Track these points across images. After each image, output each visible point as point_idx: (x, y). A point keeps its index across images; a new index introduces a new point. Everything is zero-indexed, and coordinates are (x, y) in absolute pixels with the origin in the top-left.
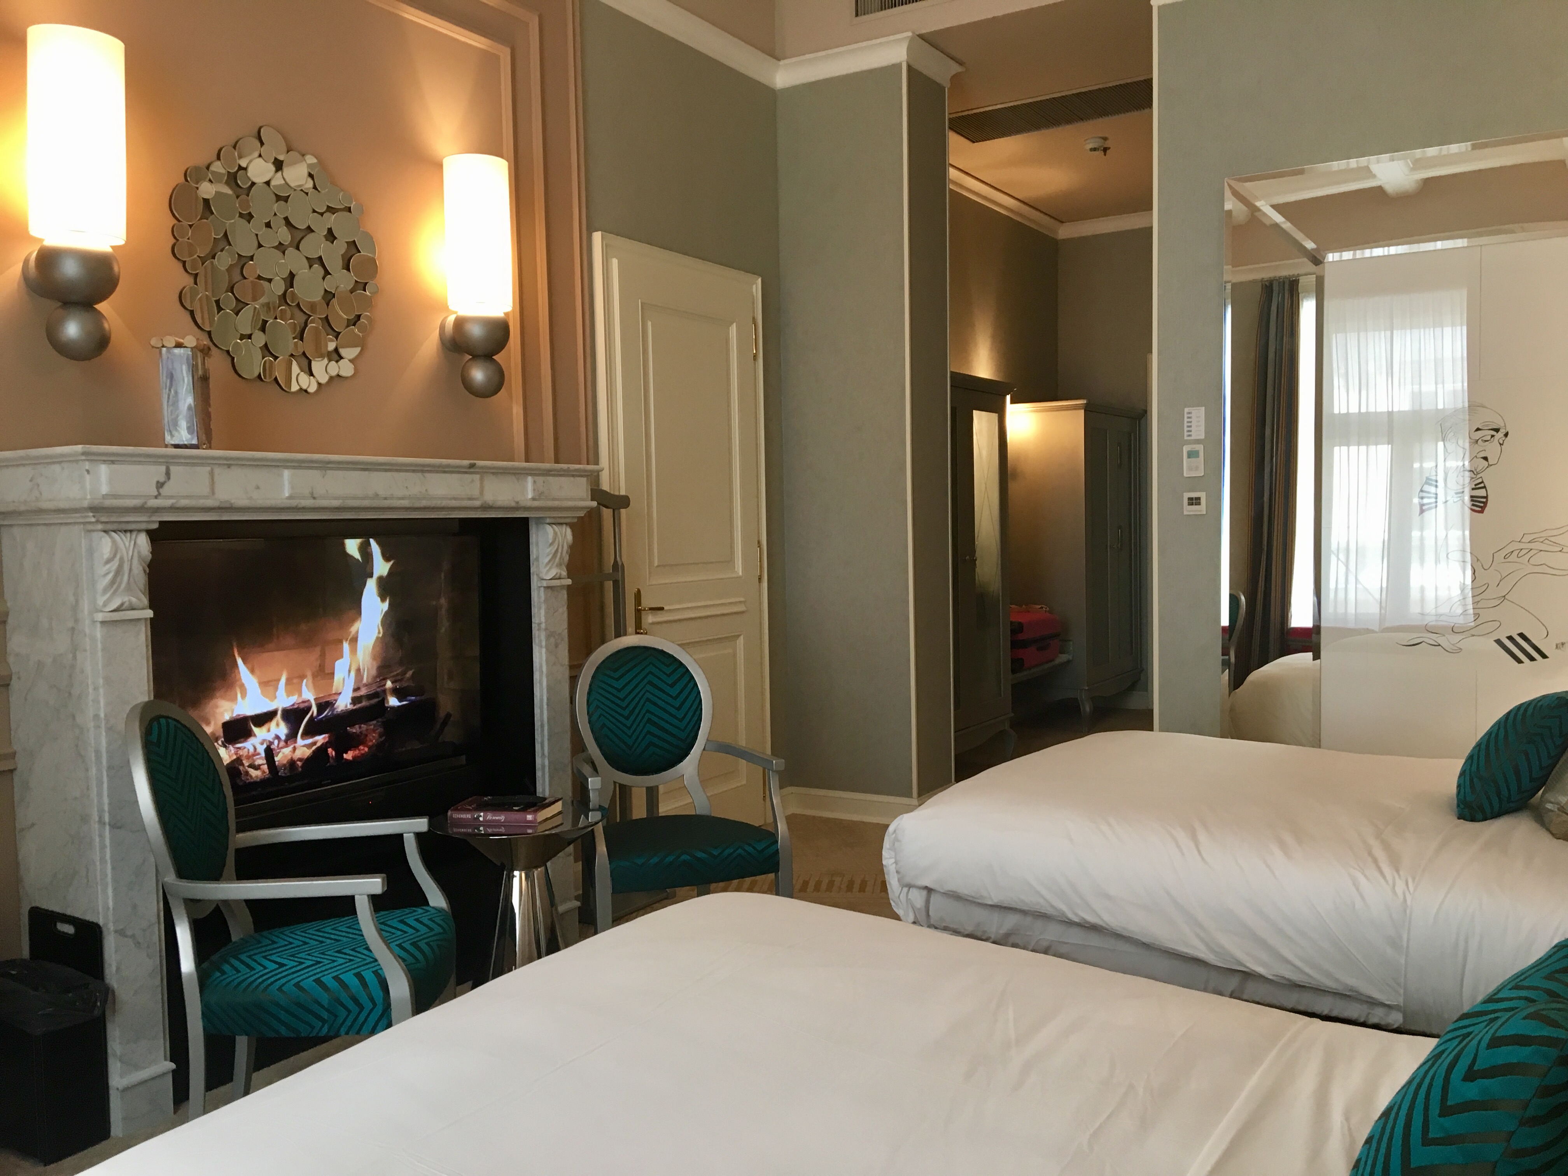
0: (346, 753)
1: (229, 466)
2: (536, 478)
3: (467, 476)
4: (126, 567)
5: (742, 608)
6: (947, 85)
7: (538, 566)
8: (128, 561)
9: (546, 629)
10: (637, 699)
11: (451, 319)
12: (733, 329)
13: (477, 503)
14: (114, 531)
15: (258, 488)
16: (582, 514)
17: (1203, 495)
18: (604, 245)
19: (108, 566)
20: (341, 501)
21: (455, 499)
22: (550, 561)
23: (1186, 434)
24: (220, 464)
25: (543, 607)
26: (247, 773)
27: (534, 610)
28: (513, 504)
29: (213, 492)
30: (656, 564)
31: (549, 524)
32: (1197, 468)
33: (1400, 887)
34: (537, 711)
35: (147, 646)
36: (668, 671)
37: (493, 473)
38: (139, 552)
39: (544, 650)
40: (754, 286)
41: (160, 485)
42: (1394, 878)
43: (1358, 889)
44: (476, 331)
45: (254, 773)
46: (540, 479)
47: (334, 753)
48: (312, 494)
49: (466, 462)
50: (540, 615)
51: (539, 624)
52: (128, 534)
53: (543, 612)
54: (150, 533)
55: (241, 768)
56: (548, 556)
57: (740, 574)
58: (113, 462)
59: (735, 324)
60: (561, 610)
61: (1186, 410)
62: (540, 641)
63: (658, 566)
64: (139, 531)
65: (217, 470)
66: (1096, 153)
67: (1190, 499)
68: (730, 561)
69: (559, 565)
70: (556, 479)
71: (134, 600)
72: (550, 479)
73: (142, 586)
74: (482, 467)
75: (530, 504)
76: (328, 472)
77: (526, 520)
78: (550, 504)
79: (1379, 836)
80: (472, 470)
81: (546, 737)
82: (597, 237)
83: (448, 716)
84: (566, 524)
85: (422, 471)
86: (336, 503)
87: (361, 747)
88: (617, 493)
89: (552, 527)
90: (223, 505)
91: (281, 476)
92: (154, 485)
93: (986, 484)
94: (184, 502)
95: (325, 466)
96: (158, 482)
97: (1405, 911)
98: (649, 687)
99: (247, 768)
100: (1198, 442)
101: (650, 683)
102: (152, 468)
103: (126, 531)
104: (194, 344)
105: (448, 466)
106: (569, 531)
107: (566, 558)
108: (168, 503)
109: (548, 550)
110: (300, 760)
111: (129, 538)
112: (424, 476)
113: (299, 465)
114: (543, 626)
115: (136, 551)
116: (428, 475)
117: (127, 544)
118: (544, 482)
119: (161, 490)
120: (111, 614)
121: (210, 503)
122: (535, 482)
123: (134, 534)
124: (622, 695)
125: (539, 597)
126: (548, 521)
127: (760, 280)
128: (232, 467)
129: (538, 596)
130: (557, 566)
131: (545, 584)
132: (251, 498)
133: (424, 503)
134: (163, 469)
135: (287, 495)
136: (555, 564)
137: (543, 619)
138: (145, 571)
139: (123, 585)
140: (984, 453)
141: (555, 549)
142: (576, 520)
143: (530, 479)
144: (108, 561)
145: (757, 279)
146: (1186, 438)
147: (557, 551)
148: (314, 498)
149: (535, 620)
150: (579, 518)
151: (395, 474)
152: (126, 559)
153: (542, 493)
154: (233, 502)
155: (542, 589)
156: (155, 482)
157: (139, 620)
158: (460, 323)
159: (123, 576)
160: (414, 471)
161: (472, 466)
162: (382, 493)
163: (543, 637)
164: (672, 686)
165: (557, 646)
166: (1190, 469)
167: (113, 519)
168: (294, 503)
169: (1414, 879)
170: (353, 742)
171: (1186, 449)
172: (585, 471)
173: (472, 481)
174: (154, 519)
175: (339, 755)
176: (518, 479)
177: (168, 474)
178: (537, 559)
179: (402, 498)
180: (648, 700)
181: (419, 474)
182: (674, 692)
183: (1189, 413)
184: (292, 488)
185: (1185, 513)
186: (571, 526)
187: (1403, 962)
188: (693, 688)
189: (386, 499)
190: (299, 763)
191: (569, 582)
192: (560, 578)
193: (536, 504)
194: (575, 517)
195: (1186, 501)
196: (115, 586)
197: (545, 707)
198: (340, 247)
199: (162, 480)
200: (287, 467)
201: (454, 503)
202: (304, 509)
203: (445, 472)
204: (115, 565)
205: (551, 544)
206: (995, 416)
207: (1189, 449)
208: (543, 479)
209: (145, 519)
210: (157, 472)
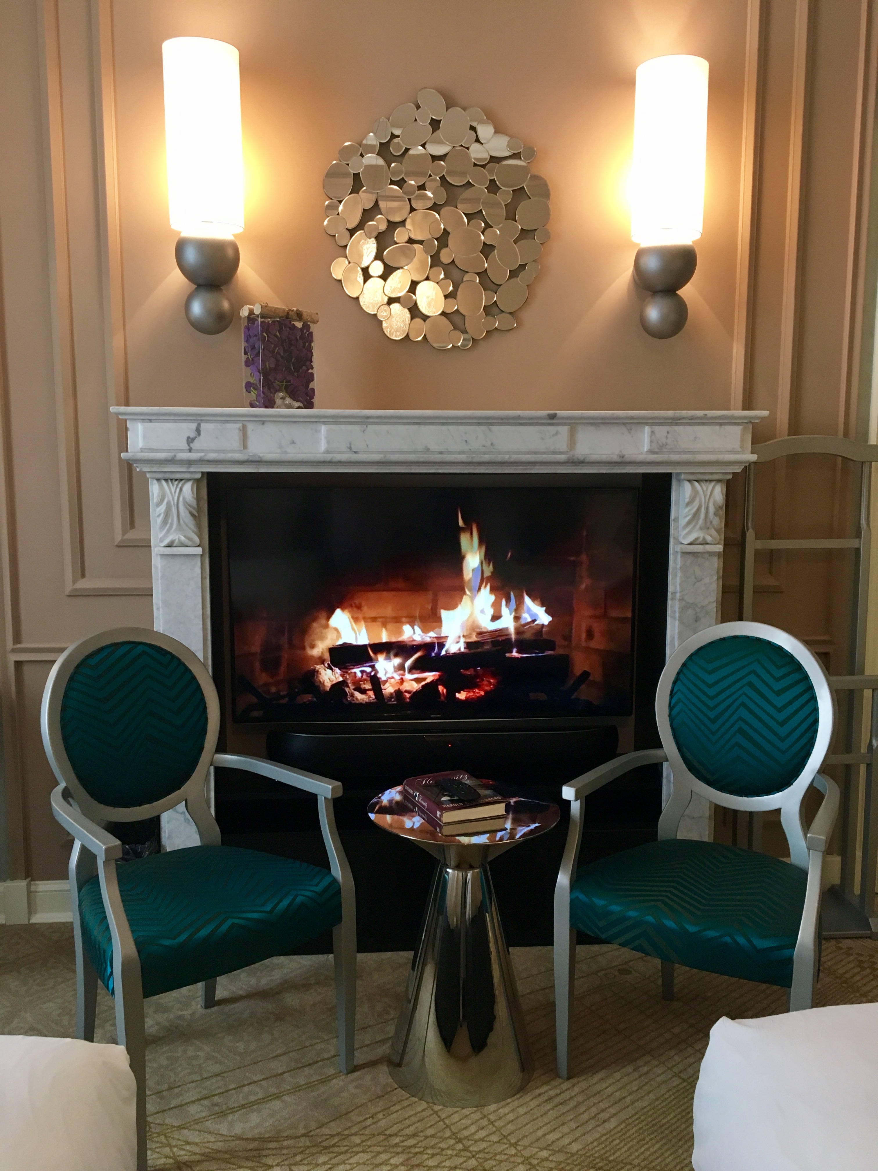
0: (459, 692)
1: (263, 423)
2: (657, 428)
3: (549, 428)
4: (174, 510)
7: (677, 528)
8: (174, 505)
9: (681, 600)
10: (729, 701)
14: (165, 479)
15: (293, 442)
16: (738, 469)
19: (159, 509)
20: (382, 455)
21: (530, 453)
22: (689, 523)
24: (252, 421)
25: (679, 574)
26: (352, 695)
27: (671, 577)
28: (615, 458)
29: (245, 447)
31: (688, 481)
36: (778, 673)
37: (592, 424)
38: (184, 498)
41: (190, 440)
45: (358, 695)
46: (661, 431)
47: (445, 691)
48: (350, 448)
50: (677, 583)
51: (674, 593)
52: (175, 483)
53: (678, 580)
54: (197, 482)
55: (347, 690)
56: (686, 517)
58: (150, 421)
62: (674, 612)
64: (189, 480)
65: (250, 427)
69: (705, 528)
70: (689, 428)
71: (183, 538)
72: (678, 429)
73: (193, 526)
74: (562, 418)
75: (648, 457)
76: (370, 427)
77: (668, 476)
80: (554, 421)
83: (585, 675)
84: (718, 481)
86: (377, 457)
87: (477, 690)
89: (692, 484)
90: (251, 459)
91: (317, 431)
92: (185, 441)
94: (212, 456)
95: (365, 421)
98: (747, 690)
99: (353, 691)
101: (750, 684)
102: (184, 425)
103: (171, 480)
105: (519, 417)
106: (720, 490)
108: (196, 456)
110: (408, 692)
111: (175, 486)
112: (490, 430)
113: (338, 420)
114: (678, 595)
115: (182, 497)
116: (494, 428)
117: (173, 491)
118: (668, 432)
119: (191, 445)
120: (166, 549)
121: (238, 456)
122: (653, 432)
123: (181, 482)
124: (711, 692)
125: (675, 563)
126: (686, 477)
128: (267, 424)
130: (701, 529)
131: (685, 548)
132: (286, 453)
133: (486, 458)
134: (194, 426)
135: (322, 449)
136: (698, 527)
137: (678, 588)
138: (191, 514)
139: (175, 526)
141: (695, 510)
142: (729, 477)
143: (647, 430)
144: (159, 505)
147: (698, 513)
148: (356, 452)
149: (670, 589)
150: (734, 474)
152: (172, 504)
154: (261, 455)
155: (679, 554)
156: (186, 438)
157: (195, 555)
159: (173, 516)
161: (553, 416)
162: (434, 447)
163: (679, 608)
164: (779, 693)
167: (154, 469)
168: (328, 457)
172: (734, 417)
173: (557, 433)
174: (193, 470)
175: (451, 693)
176: (630, 430)
177: (198, 431)
178: (676, 520)
179: (463, 453)
180: (743, 704)
182: (780, 702)
184: (328, 442)
186: (726, 482)
188: (807, 702)
189: (438, 453)
190: (408, 695)
191: (721, 548)
192: (706, 543)
193: (658, 458)
194: (729, 473)
196: (169, 526)
198: (503, 198)
199: (192, 435)
200: (324, 423)
201: (529, 458)
202: (340, 463)
203: (516, 424)
204: (164, 507)
208: (665, 429)
209: (184, 469)
210: (188, 429)
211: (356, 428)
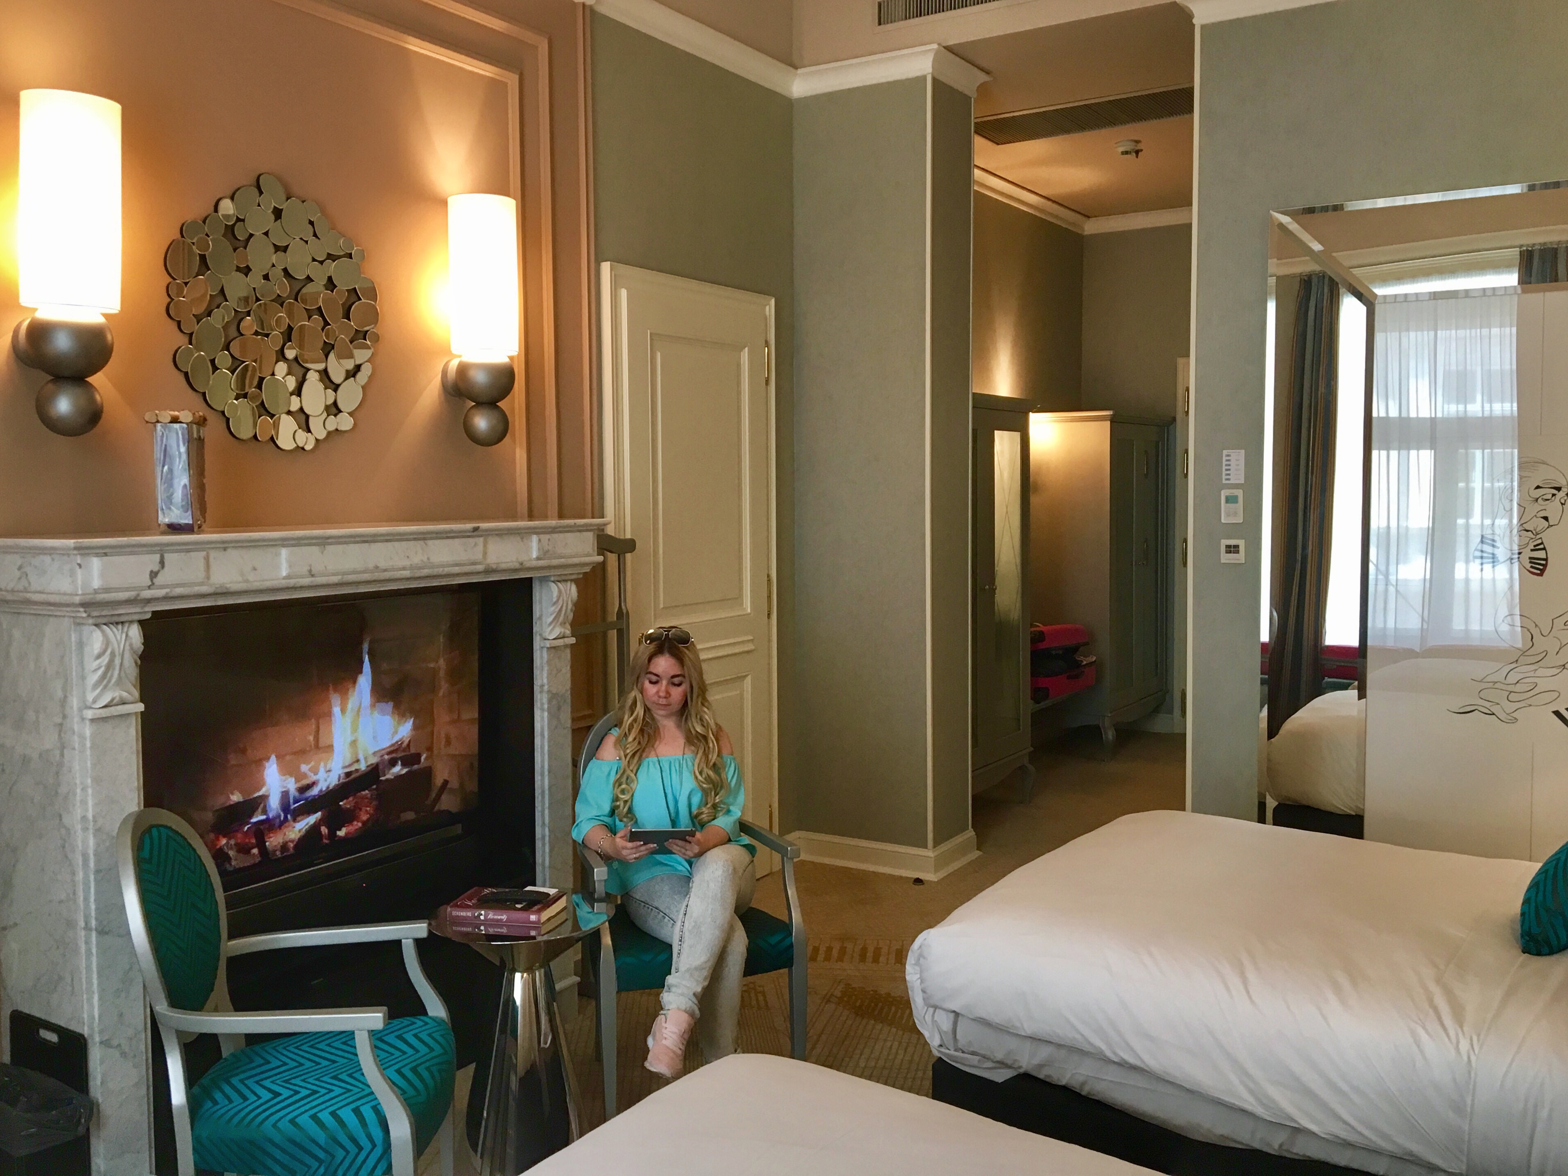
0: (340, 830)
1: (225, 549)
2: (542, 536)
3: (471, 540)
4: (117, 661)
5: (750, 647)
6: (973, 95)
7: (541, 625)
8: (120, 654)
9: (549, 691)
11: (454, 364)
12: (745, 354)
13: (480, 568)
14: (105, 624)
15: (255, 569)
16: (587, 569)
17: (1241, 543)
18: (613, 275)
19: (98, 662)
20: (340, 577)
21: (457, 565)
22: (554, 619)
23: (1224, 477)
24: (213, 548)
25: (546, 668)
27: (536, 672)
28: (517, 566)
29: (208, 578)
30: (662, 606)
31: (553, 582)
32: (1236, 514)
33: (1464, 1045)
34: (538, 778)
35: (137, 740)
37: (497, 535)
38: (131, 645)
39: (546, 714)
40: (767, 308)
41: (154, 575)
42: (1457, 1035)
43: (1418, 1046)
44: (480, 378)
46: (546, 538)
47: (326, 831)
48: (310, 571)
49: (469, 526)
50: (542, 677)
51: (542, 686)
52: (120, 627)
53: (545, 674)
54: (141, 623)
56: (551, 615)
57: (749, 611)
58: (106, 554)
59: (746, 349)
60: (564, 671)
61: (1225, 452)
62: (542, 704)
63: (663, 608)
64: (131, 622)
65: (213, 554)
66: (1129, 156)
67: (1228, 547)
68: (739, 598)
69: (563, 624)
70: (561, 535)
71: (125, 694)
72: (555, 536)
73: (133, 679)
74: (486, 530)
75: (535, 563)
76: (328, 547)
77: (530, 580)
78: (555, 562)
79: (1438, 981)
80: (475, 533)
81: (547, 805)
82: (606, 267)
83: (446, 782)
84: (571, 580)
85: (424, 539)
86: (335, 579)
87: (355, 823)
88: (622, 537)
89: (557, 585)
90: (219, 591)
91: (278, 555)
92: (148, 576)
93: (1007, 507)
94: (178, 591)
95: (323, 542)
96: (152, 572)
97: (1469, 1073)
99: (236, 853)
100: (1236, 486)
102: (146, 558)
103: (117, 623)
104: (190, 419)
105: (451, 531)
106: (574, 588)
107: (571, 616)
108: (161, 593)
109: (553, 608)
110: (292, 841)
111: (120, 631)
112: (426, 544)
113: (298, 542)
114: (546, 688)
115: (127, 644)
116: (430, 542)
117: (119, 637)
118: (549, 540)
119: (155, 580)
120: (101, 710)
121: (204, 589)
122: (540, 540)
123: (127, 625)
125: (542, 657)
126: (552, 579)
127: (773, 301)
128: (229, 550)
129: (540, 657)
130: (561, 624)
131: (548, 644)
132: (247, 581)
133: (425, 572)
134: (157, 557)
135: (284, 574)
136: (559, 623)
137: (545, 681)
138: (136, 663)
139: (114, 680)
140: (1006, 475)
141: (560, 607)
142: (581, 576)
143: (535, 538)
144: (99, 656)
145: (770, 300)
146: (1224, 482)
147: (560, 610)
148: (313, 576)
149: (537, 683)
150: (585, 573)
151: (396, 544)
152: (117, 653)
153: (548, 551)
154: (228, 586)
155: (545, 650)
156: (148, 573)
157: (129, 714)
158: (463, 369)
159: (114, 669)
160: (415, 539)
161: (476, 529)
162: (382, 564)
163: (545, 700)
165: (559, 708)
166: (1228, 515)
167: (104, 613)
168: (292, 582)
169: (1479, 1035)
170: (347, 817)
171: (1224, 493)
172: (591, 525)
173: (476, 544)
174: (146, 609)
175: (332, 834)
176: (522, 540)
177: (162, 563)
178: (540, 618)
179: (404, 569)
181: (421, 542)
183: (1228, 456)
184: (290, 567)
185: (1223, 561)
186: (576, 581)
187: (1466, 1128)
189: (385, 570)
190: (292, 845)
191: (573, 640)
192: (564, 637)
193: (541, 563)
194: (581, 573)
195: (1223, 549)
196: (105, 682)
197: (546, 773)
198: (339, 297)
199: (156, 569)
200: (284, 546)
201: (456, 570)
202: (301, 588)
203: (448, 538)
204: (105, 659)
205: (555, 603)
206: (1017, 436)
207: (1228, 494)
208: (548, 536)
209: (138, 610)
210: (151, 561)
211: (315, 549)
